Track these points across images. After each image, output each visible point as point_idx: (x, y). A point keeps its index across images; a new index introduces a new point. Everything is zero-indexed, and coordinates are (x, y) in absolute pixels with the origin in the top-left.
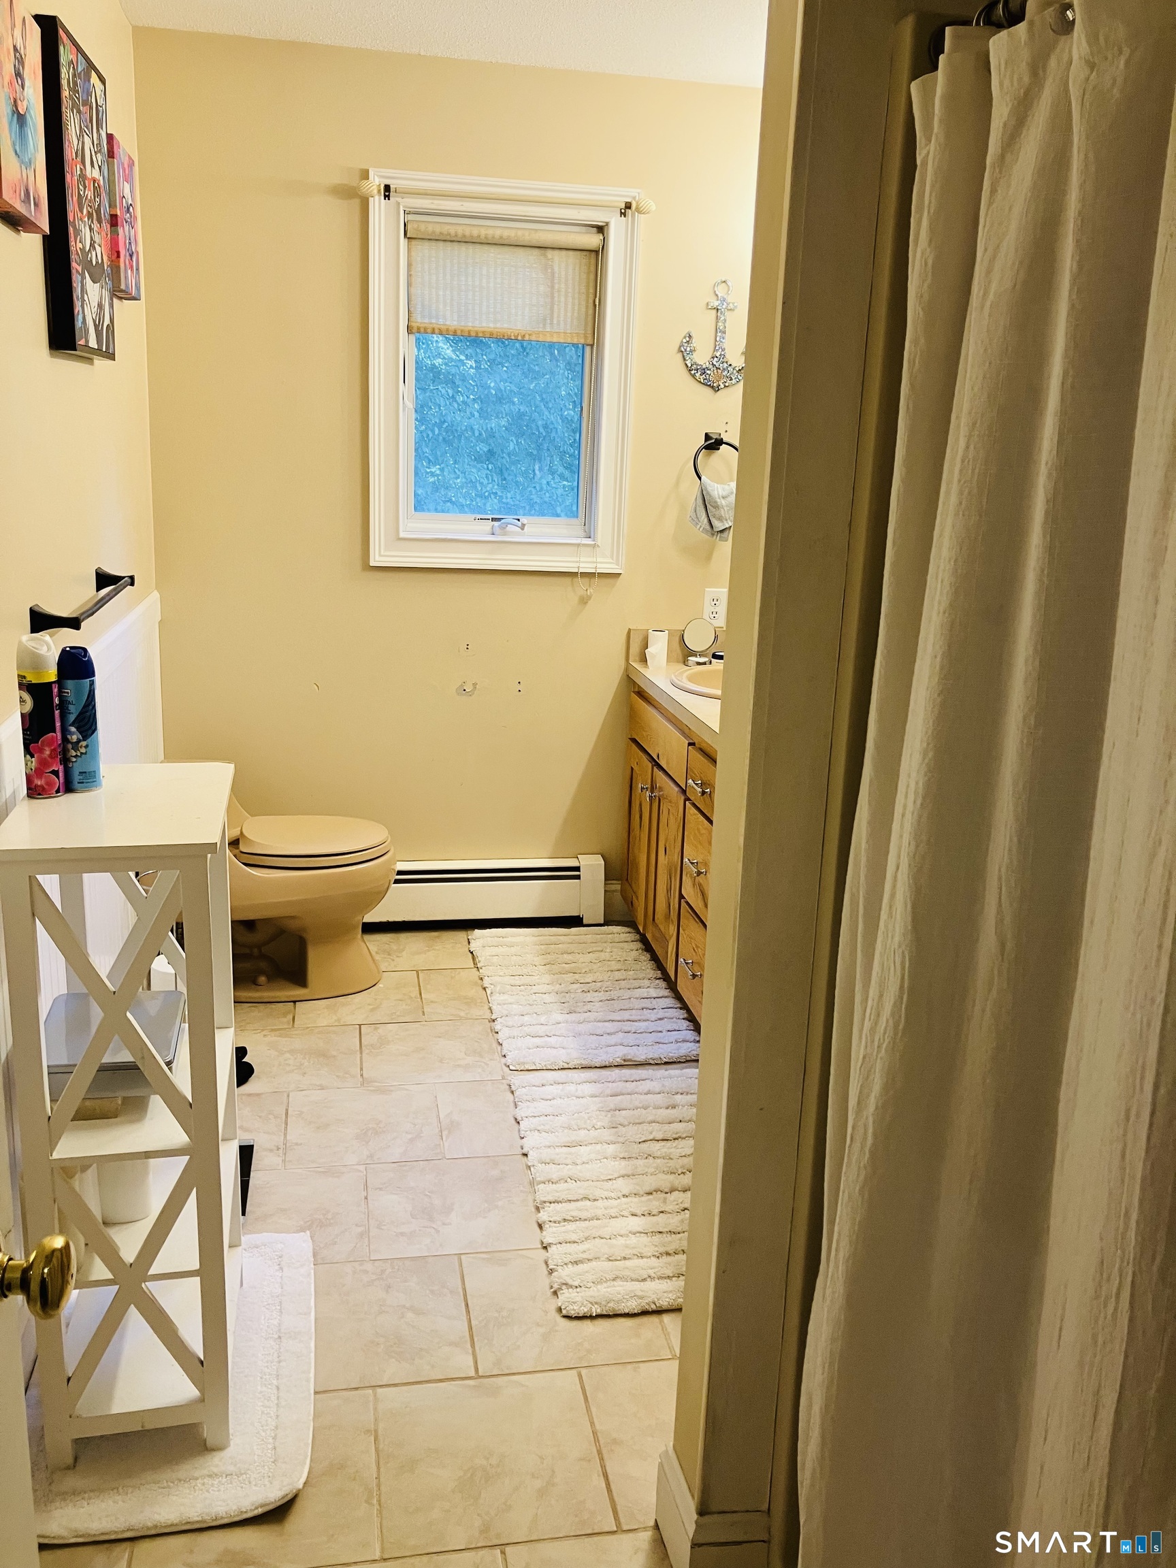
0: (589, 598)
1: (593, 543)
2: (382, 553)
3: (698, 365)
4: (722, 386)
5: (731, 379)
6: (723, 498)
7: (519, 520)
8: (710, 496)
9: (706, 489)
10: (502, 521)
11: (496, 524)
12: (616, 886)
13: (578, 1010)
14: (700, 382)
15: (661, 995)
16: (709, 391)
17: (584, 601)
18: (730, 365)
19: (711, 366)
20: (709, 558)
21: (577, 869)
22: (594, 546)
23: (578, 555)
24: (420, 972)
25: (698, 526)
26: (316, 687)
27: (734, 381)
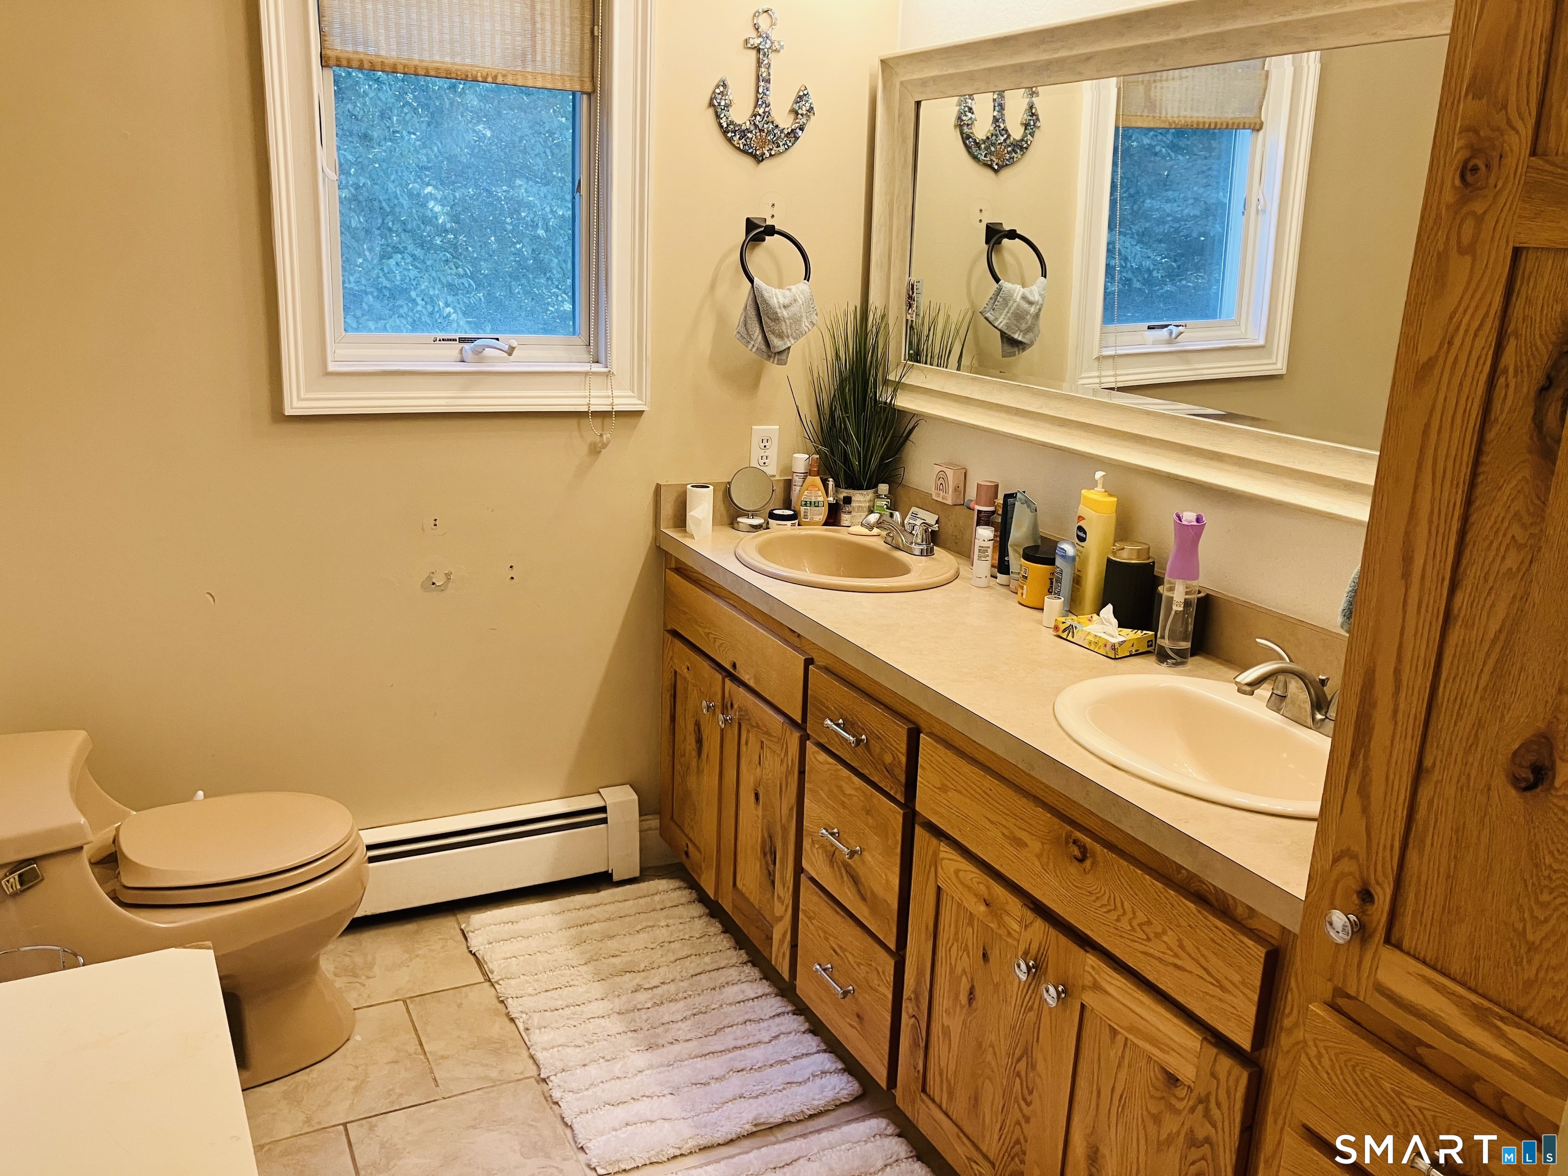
0: (605, 446)
1: (606, 370)
2: (302, 396)
3: (735, 125)
4: (767, 155)
5: (778, 146)
6: (785, 307)
7: (498, 339)
8: (768, 305)
9: (762, 296)
10: (477, 342)
11: (467, 346)
12: (654, 823)
13: (661, 1042)
14: (739, 149)
15: (760, 994)
16: (748, 162)
17: (595, 450)
18: (777, 126)
19: (752, 128)
20: (755, 385)
21: (603, 809)
22: (608, 374)
23: (588, 385)
24: (408, 1001)
25: (750, 346)
26: (211, 600)
27: (782, 148)
